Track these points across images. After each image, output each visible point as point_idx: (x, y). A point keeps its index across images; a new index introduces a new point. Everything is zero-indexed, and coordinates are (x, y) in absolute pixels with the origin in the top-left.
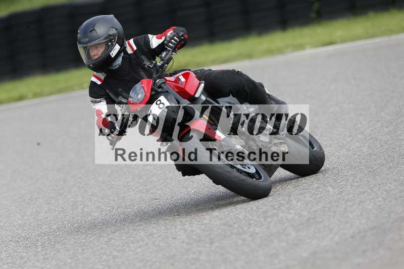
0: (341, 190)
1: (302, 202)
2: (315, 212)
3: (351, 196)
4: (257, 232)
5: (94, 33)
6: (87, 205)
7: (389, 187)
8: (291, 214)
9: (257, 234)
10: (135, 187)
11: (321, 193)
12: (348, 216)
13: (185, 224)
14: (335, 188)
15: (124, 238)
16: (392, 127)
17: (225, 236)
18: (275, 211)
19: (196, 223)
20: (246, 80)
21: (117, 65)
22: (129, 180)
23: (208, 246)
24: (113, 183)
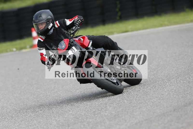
0: (131, 102)
1: (112, 107)
2: (118, 112)
3: (135, 105)
4: (90, 121)
5: (41, 18)
6: (9, 108)
7: (153, 101)
8: (107, 113)
9: (90, 122)
10: (32, 99)
11: (121, 103)
12: (134, 114)
13: (56, 117)
14: (128, 101)
15: (26, 124)
16: (156, 72)
17: (75, 123)
18: (99, 111)
19: (61, 117)
20: (110, 40)
21: (50, 33)
22: (29, 96)
23: (67, 128)
24: (21, 97)
